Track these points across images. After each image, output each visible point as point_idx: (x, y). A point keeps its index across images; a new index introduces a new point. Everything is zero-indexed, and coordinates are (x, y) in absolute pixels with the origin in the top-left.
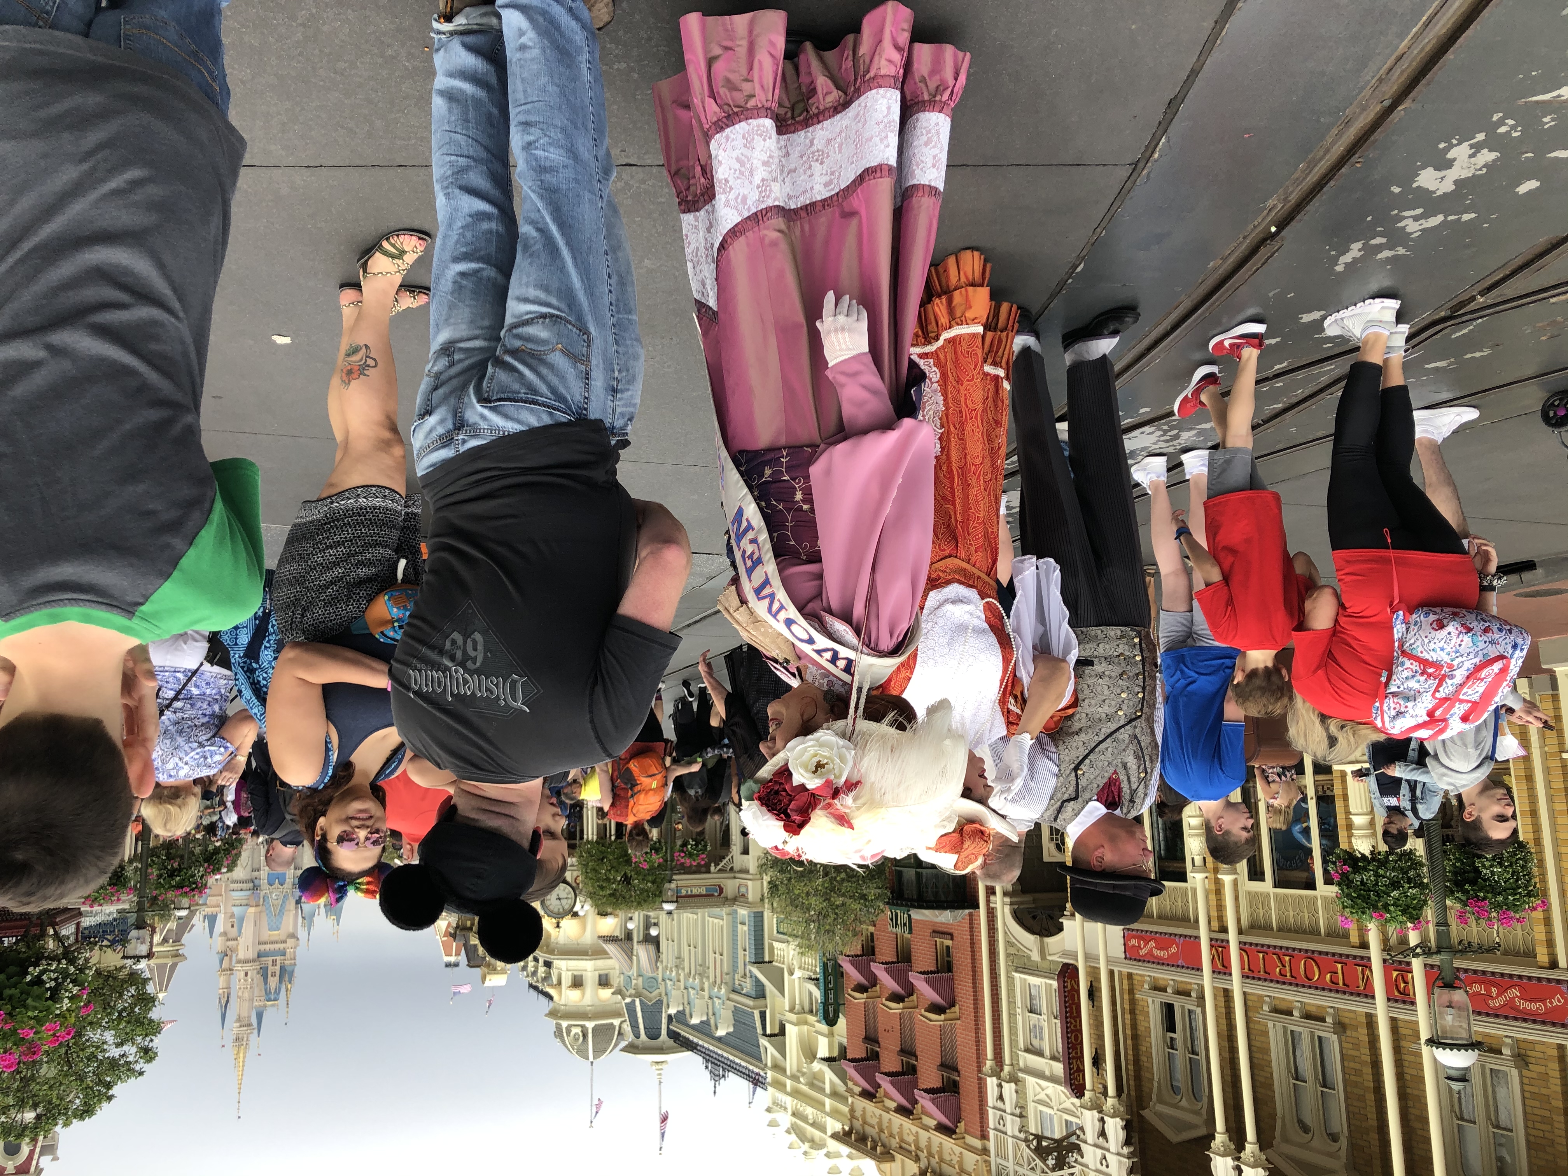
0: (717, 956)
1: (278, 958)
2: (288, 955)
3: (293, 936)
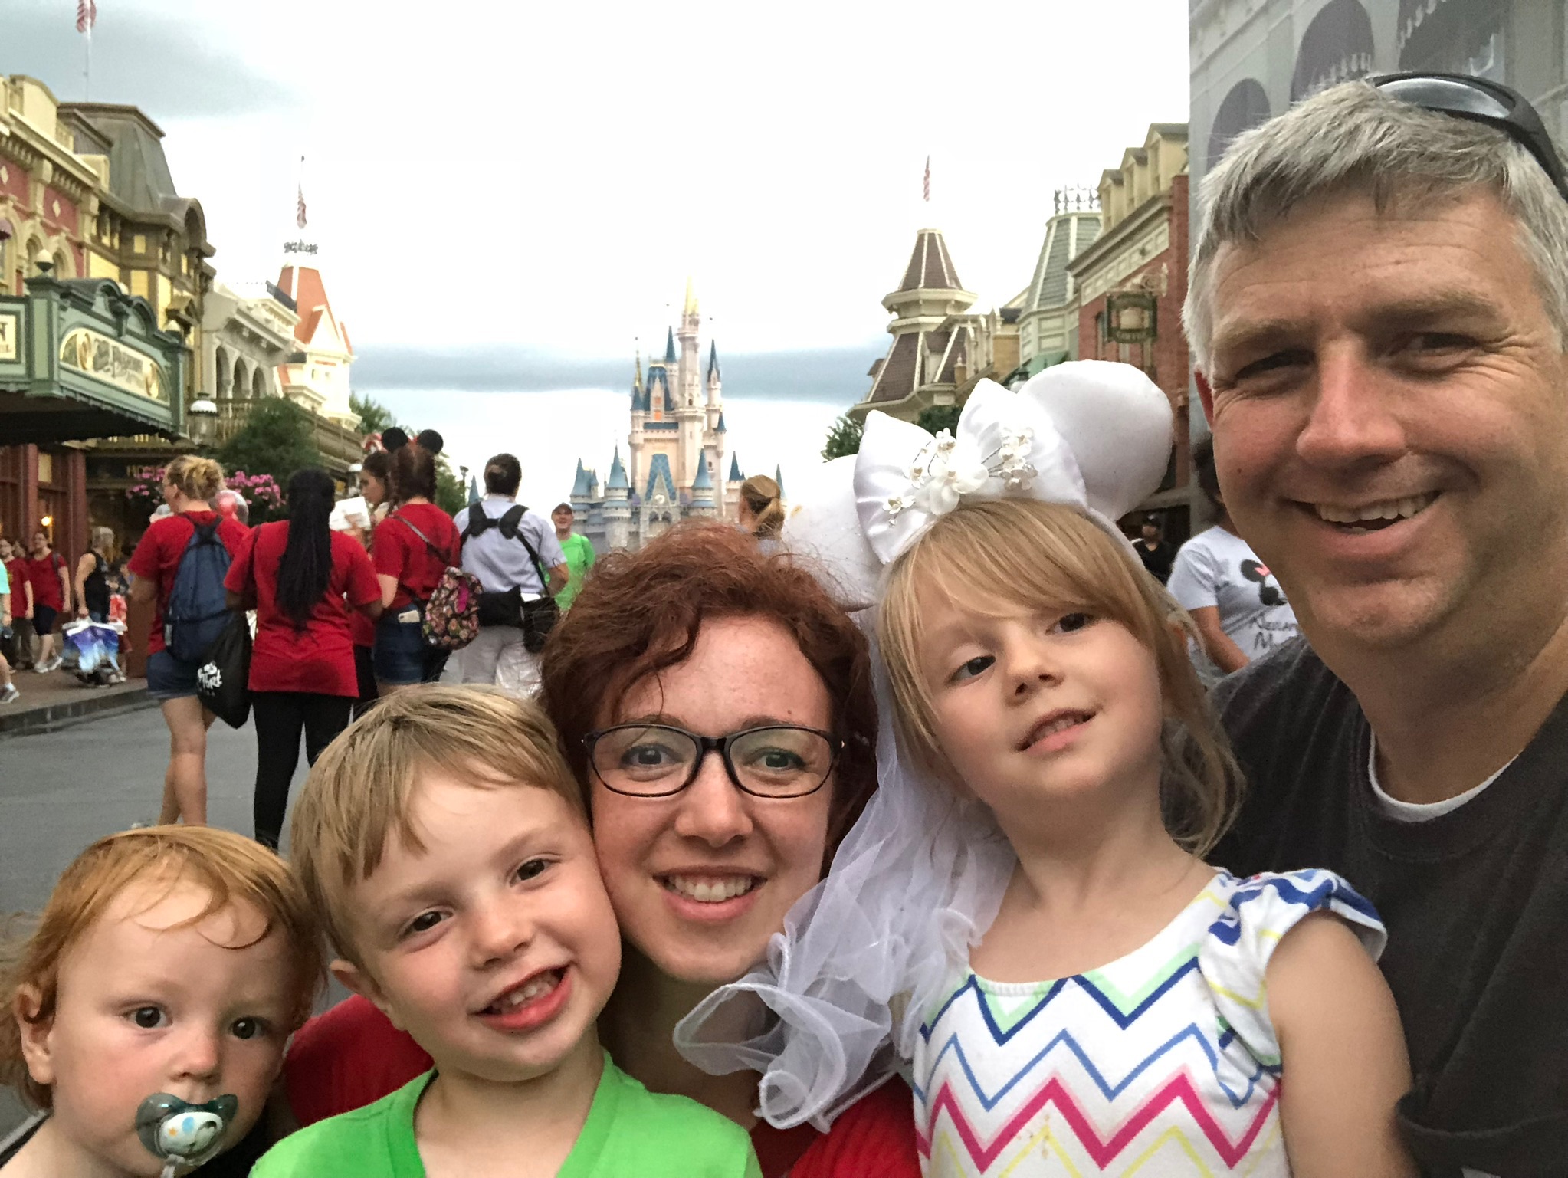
1: (652, 420)
2: (641, 423)
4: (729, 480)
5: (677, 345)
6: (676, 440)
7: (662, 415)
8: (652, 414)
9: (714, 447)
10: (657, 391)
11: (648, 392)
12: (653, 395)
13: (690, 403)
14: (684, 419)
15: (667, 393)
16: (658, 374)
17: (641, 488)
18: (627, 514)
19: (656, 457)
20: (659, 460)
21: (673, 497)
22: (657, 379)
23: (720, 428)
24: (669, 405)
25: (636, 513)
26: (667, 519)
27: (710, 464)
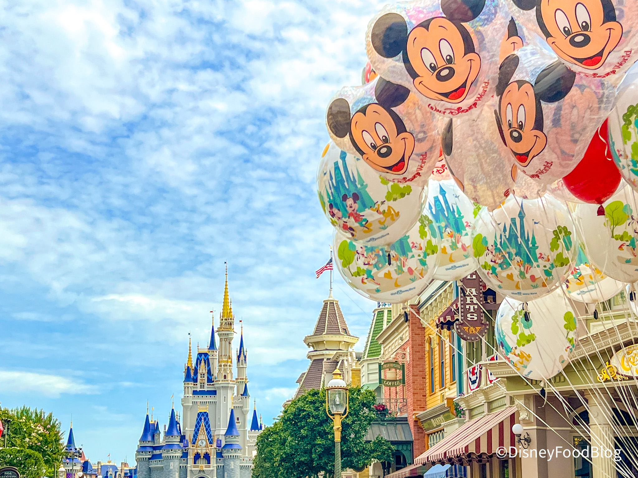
1: (198, 389)
2: (191, 391)
3: (185, 408)
4: (251, 430)
5: (217, 338)
6: (215, 403)
7: (206, 385)
8: (199, 385)
9: (241, 407)
10: (203, 369)
11: (196, 369)
12: (200, 372)
13: (225, 377)
14: (219, 388)
15: (209, 369)
16: (203, 357)
17: (189, 436)
18: (179, 454)
19: (200, 415)
20: (203, 417)
21: (211, 442)
22: (203, 361)
23: (245, 393)
24: (211, 378)
25: (185, 453)
26: (207, 457)
27: (238, 419)
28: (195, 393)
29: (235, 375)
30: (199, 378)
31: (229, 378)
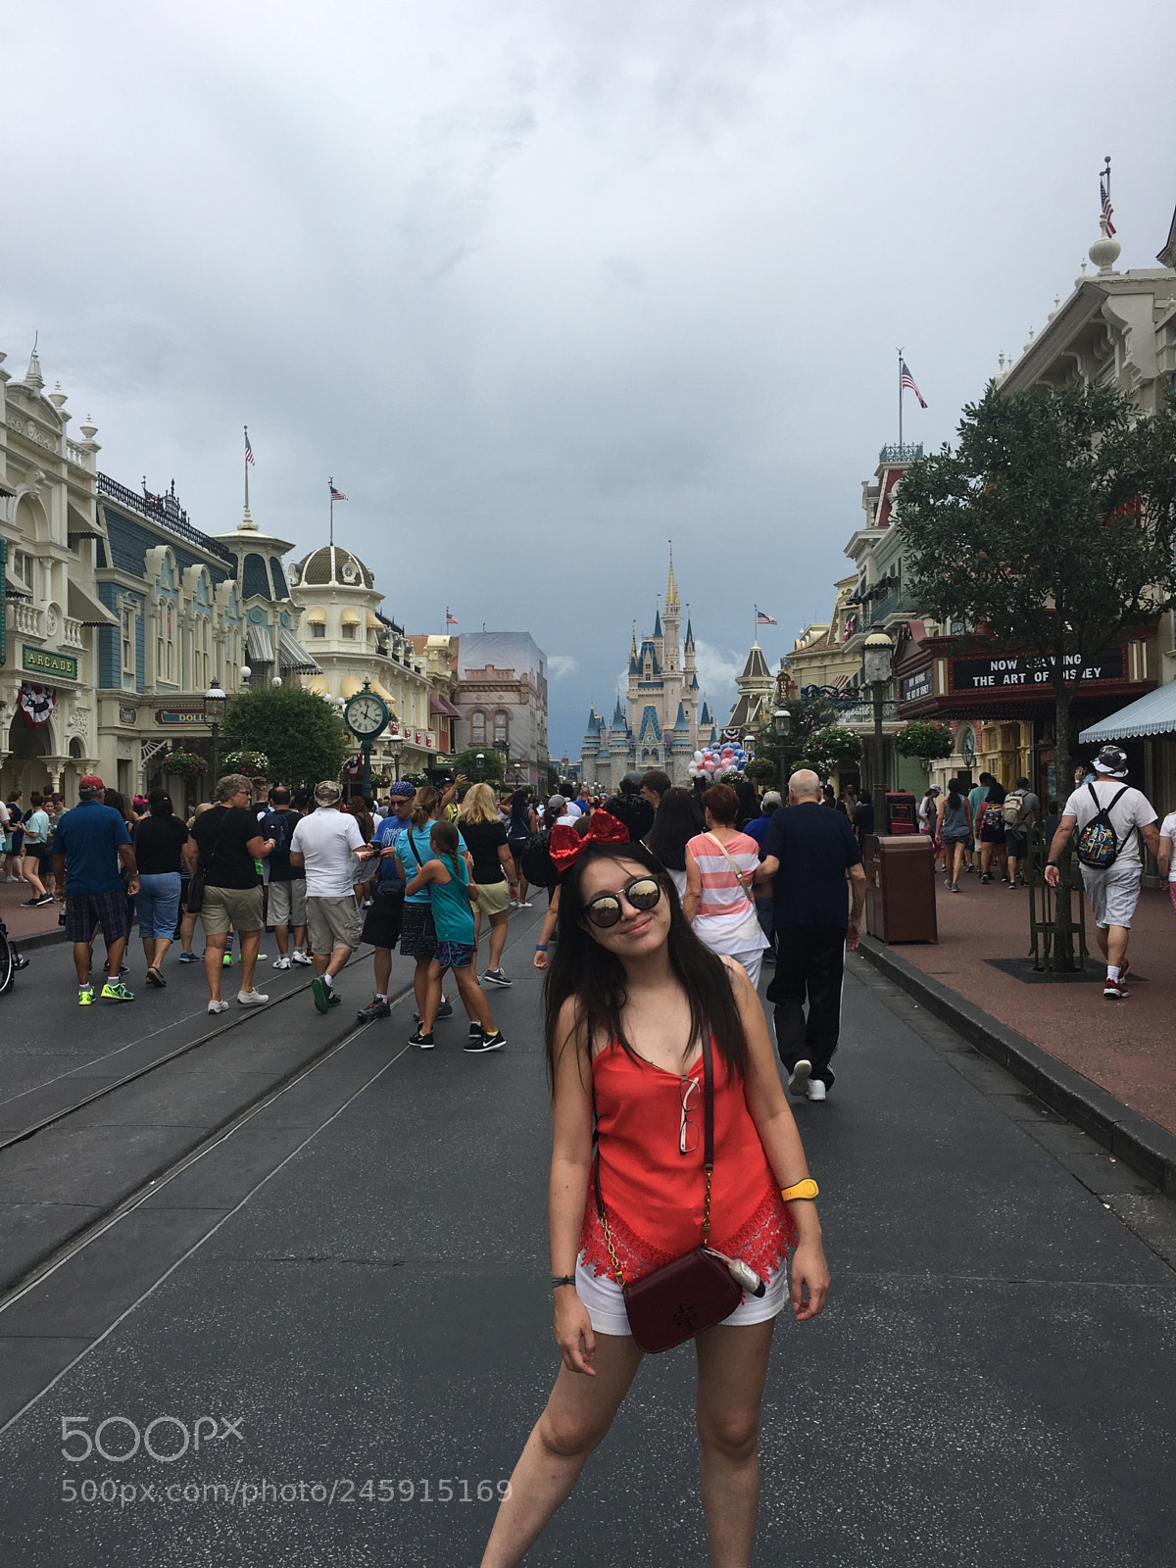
0: (165, 638)
1: (645, 681)
2: (636, 684)
3: (631, 701)
4: (702, 723)
5: (663, 626)
6: (662, 695)
7: (652, 677)
8: (644, 677)
9: (690, 700)
10: (648, 660)
11: (641, 660)
12: (645, 663)
13: (672, 668)
14: (666, 680)
15: (655, 659)
16: (648, 647)
17: (636, 732)
18: (626, 750)
19: (647, 709)
20: (649, 711)
21: (659, 737)
22: (648, 651)
23: (694, 686)
24: (657, 670)
25: (633, 751)
26: (655, 753)
27: (687, 712)
28: (640, 685)
29: (683, 665)
30: (644, 667)
31: (675, 669)
